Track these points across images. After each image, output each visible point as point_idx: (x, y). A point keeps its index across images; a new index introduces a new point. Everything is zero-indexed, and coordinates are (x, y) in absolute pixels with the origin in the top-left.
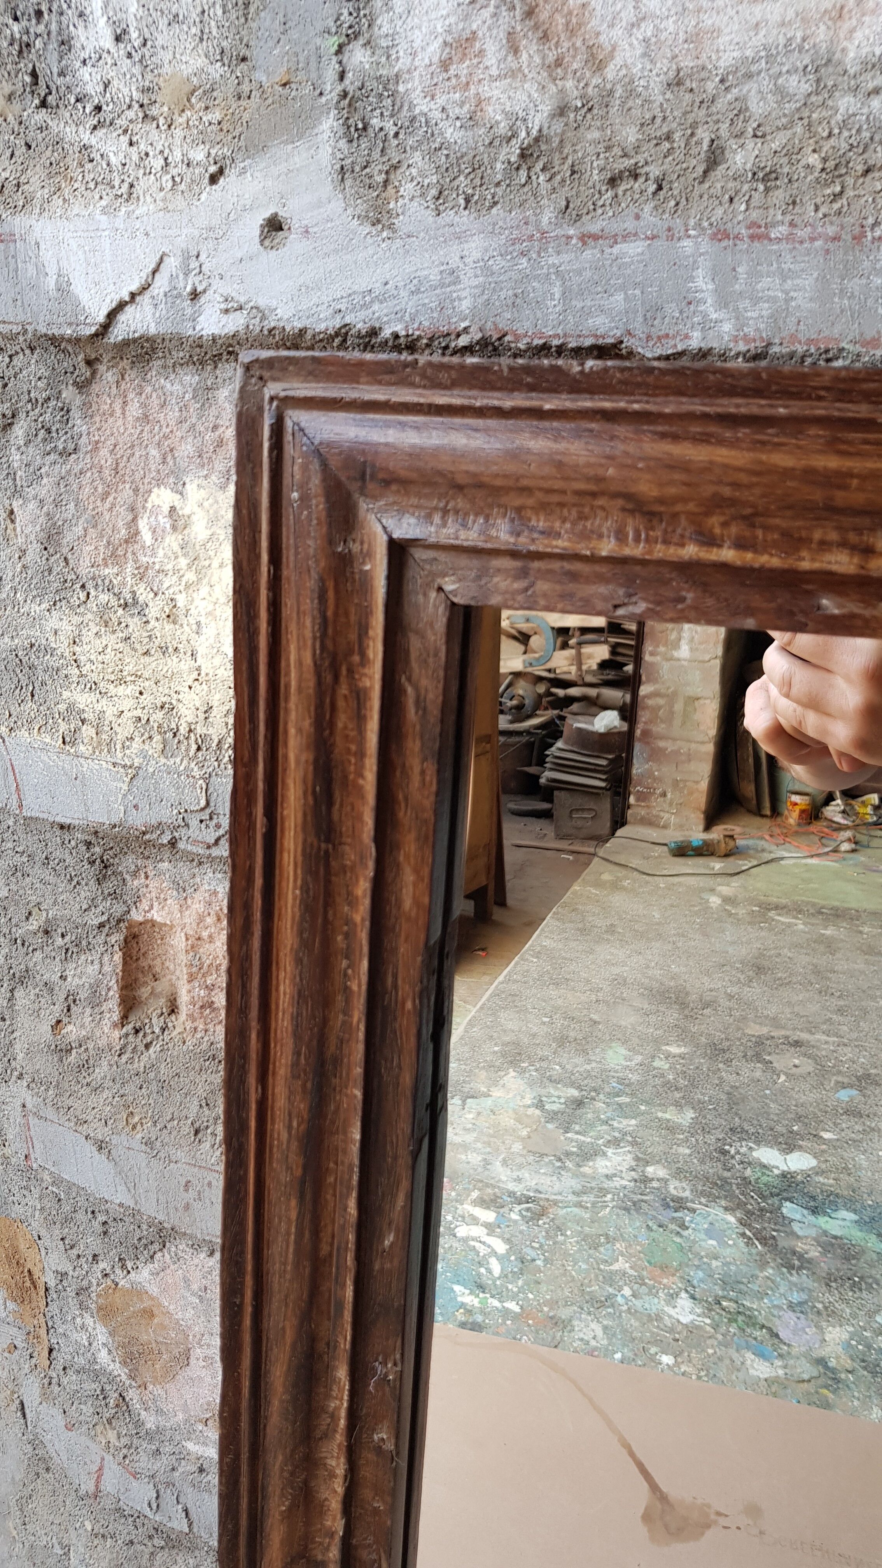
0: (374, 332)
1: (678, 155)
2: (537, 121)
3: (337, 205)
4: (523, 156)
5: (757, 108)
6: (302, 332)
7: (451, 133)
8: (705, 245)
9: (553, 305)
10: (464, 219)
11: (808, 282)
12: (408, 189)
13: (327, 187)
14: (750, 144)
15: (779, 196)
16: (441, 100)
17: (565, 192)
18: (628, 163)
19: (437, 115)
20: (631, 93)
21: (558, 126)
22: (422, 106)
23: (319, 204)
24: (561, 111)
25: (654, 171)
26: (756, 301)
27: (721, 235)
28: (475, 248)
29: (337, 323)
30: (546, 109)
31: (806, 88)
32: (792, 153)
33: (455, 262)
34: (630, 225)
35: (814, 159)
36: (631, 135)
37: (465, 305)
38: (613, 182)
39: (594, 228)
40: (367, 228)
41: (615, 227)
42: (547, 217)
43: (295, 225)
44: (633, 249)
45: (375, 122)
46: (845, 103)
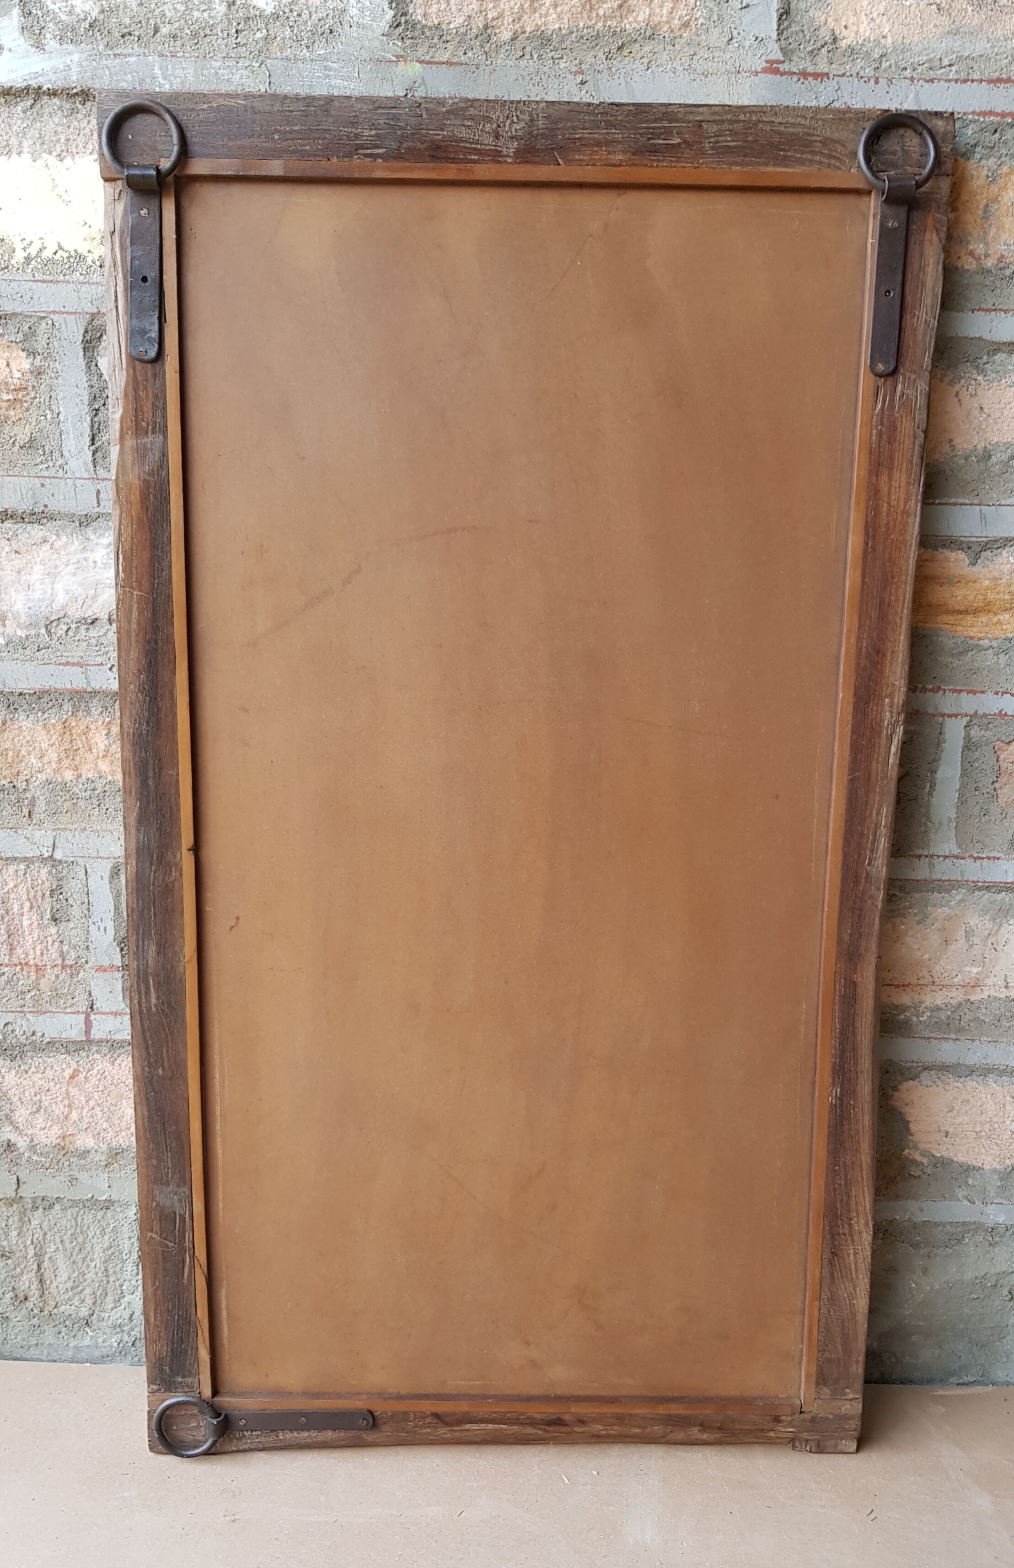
0: (40, 88)
1: (144, 28)
2: (94, 14)
3: (22, 40)
4: (90, 26)
5: (168, 14)
6: (11, 88)
7: (63, 17)
8: (157, 58)
9: (106, 79)
10: (71, 47)
11: (191, 71)
12: (48, 36)
13: (17, 34)
14: (167, 26)
15: (179, 43)
16: (58, 5)
17: (106, 39)
18: (127, 30)
19: (57, 10)
20: (126, 7)
21: (102, 17)
22: (51, 7)
23: (15, 40)
24: (102, 11)
25: (137, 33)
26: (175, 78)
27: (161, 55)
28: (76, 57)
29: (25, 84)
30: (97, 10)
31: (183, 8)
32: (181, 29)
33: (69, 62)
34: (130, 51)
35: (188, 31)
36: (127, 21)
37: (74, 78)
38: (123, 36)
39: (119, 52)
40: (34, 49)
41: (125, 52)
42: (101, 47)
43: (6, 47)
44: (132, 59)
45: (34, 11)
46: (196, 14)
